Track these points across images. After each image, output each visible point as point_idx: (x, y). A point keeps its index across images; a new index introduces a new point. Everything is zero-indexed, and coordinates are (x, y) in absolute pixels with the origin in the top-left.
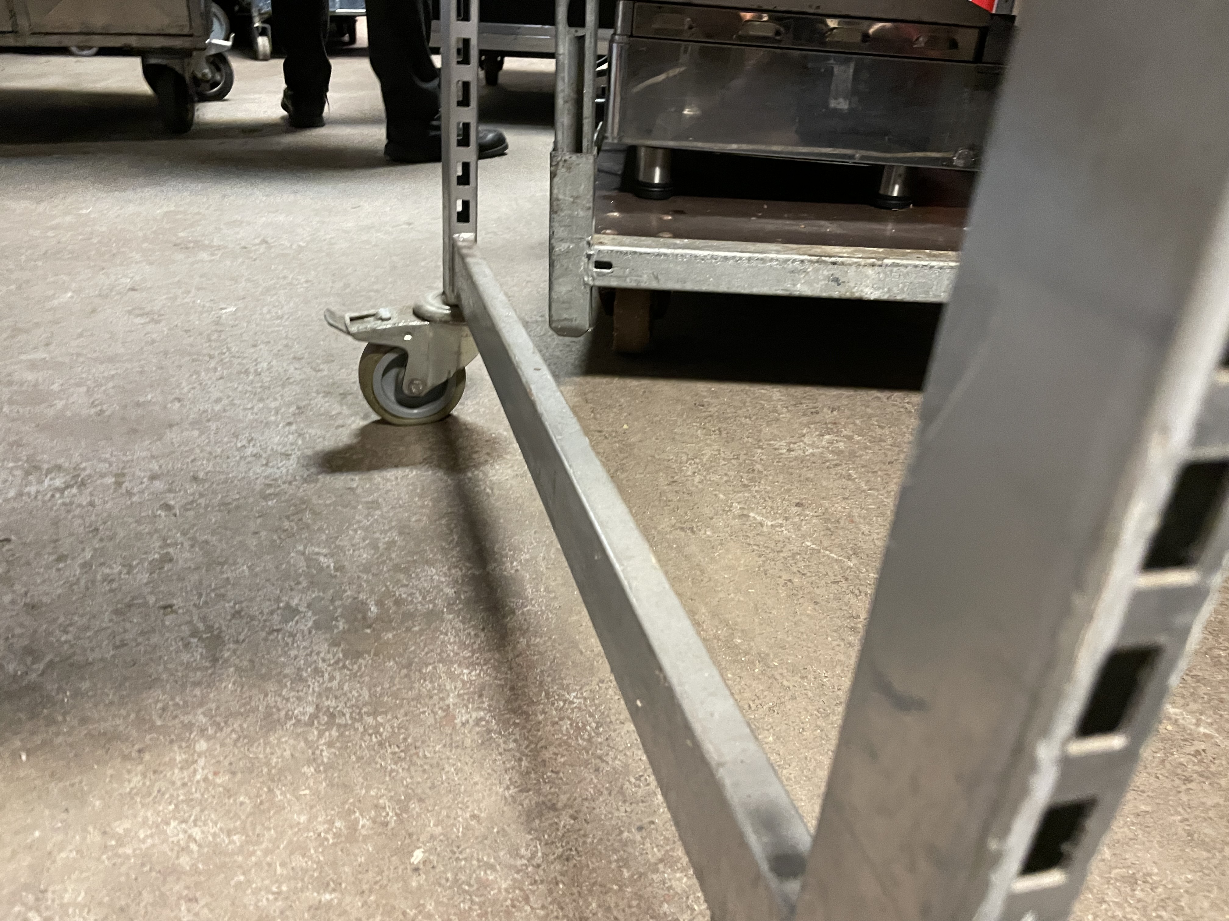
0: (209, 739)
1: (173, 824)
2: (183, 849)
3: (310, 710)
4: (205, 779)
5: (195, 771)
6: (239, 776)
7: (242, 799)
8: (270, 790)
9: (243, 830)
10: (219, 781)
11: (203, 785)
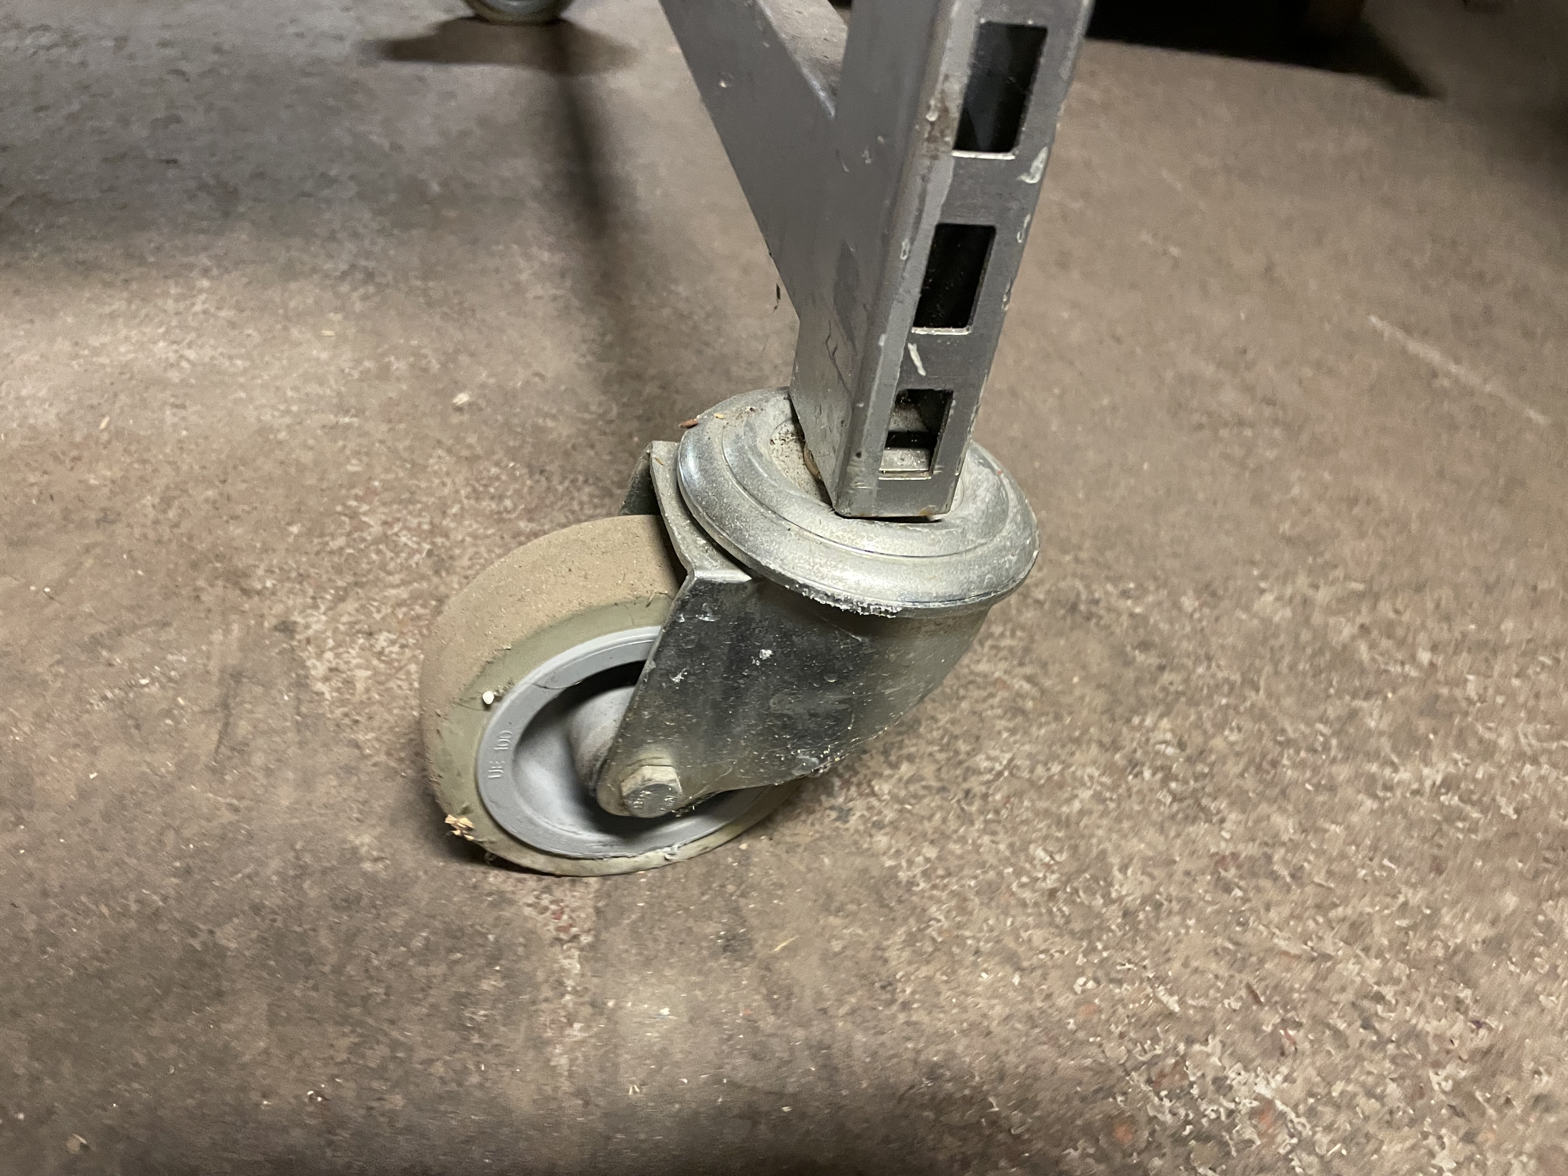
0: (211, 278)
1: (161, 344)
2: (172, 365)
3: (343, 267)
4: (205, 312)
5: (193, 304)
6: (248, 313)
7: (250, 331)
8: (285, 328)
9: (248, 356)
10: (223, 314)
11: (202, 316)
